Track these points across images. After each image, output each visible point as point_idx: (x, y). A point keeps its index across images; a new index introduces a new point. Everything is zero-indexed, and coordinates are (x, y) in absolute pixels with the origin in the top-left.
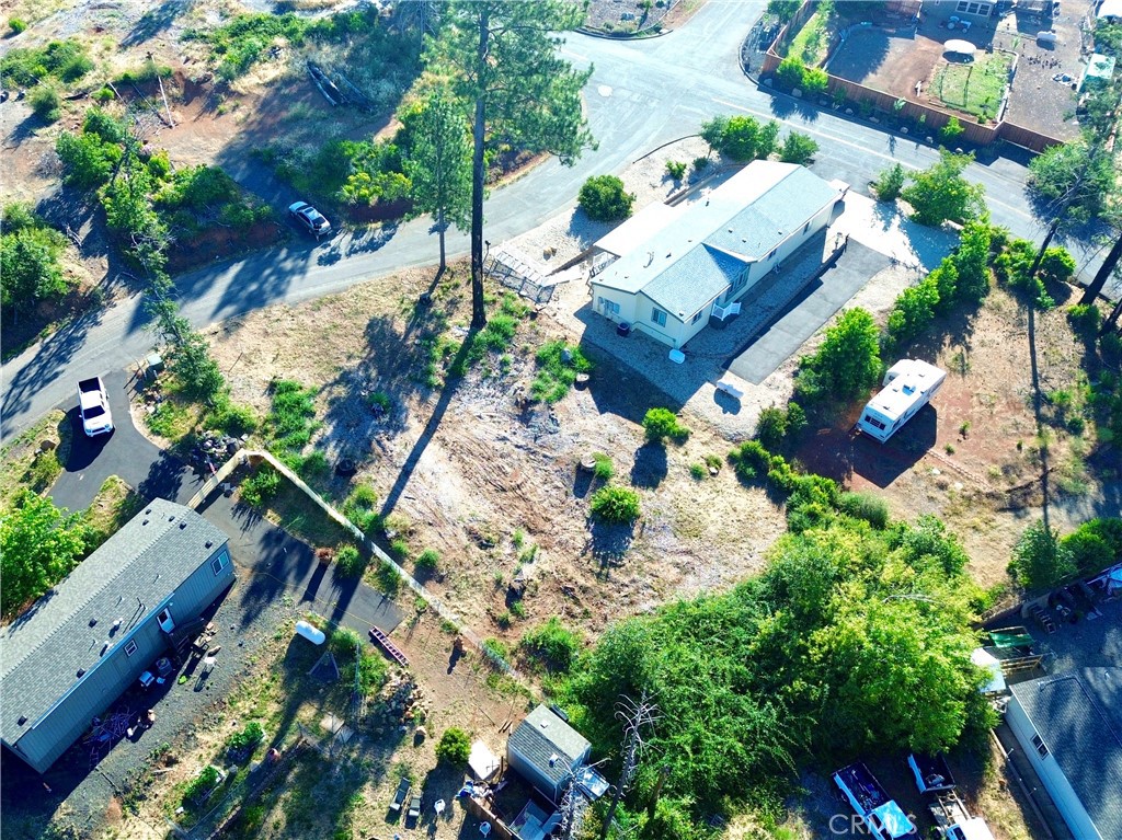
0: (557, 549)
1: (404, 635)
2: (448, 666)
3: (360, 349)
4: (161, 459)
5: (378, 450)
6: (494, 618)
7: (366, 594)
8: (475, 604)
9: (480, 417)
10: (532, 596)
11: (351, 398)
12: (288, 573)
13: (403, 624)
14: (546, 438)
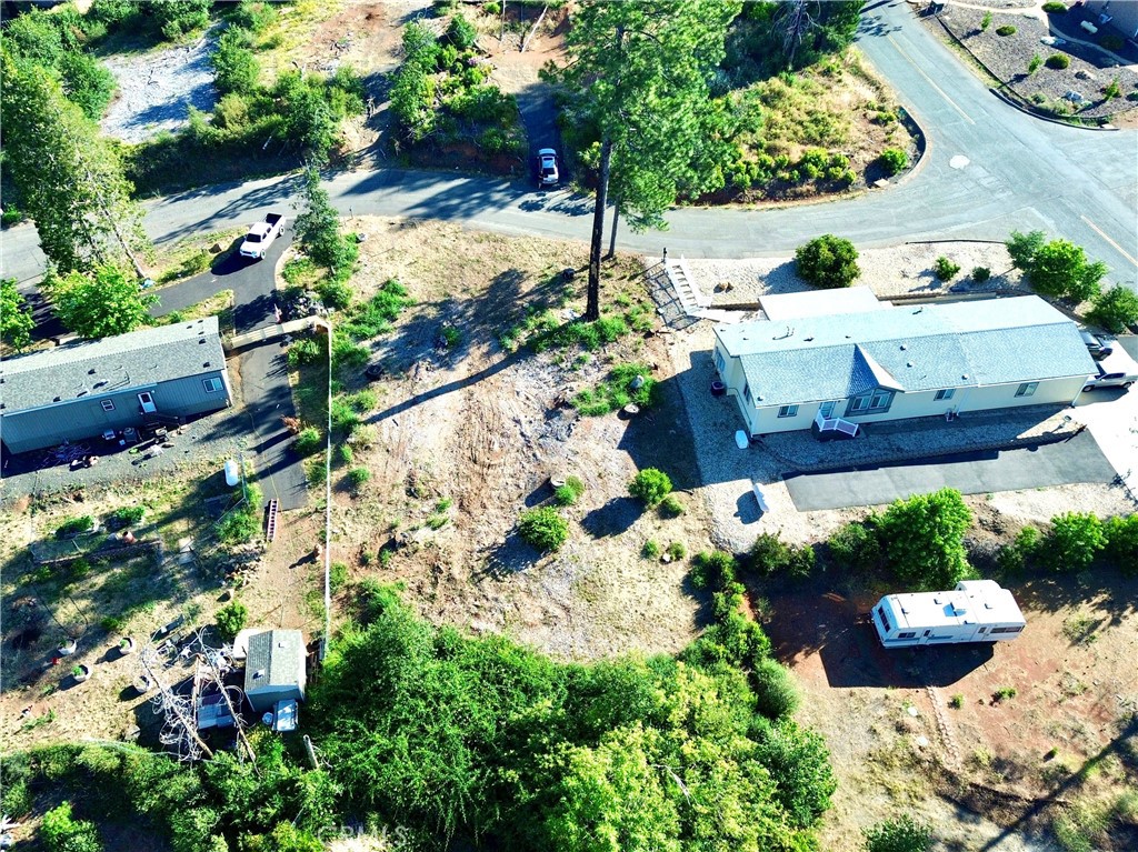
0: (466, 533)
1: (291, 519)
2: (296, 562)
3: (479, 288)
4: (270, 295)
5: (412, 372)
6: (362, 552)
7: (296, 472)
8: (359, 532)
9: (518, 393)
10: (406, 555)
11: (436, 322)
12: (264, 424)
13: (298, 511)
14: (551, 441)
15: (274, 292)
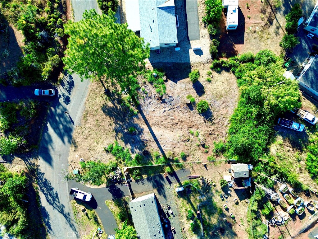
0: (200, 127)
1: (193, 172)
2: (206, 169)
3: (110, 120)
5: (145, 141)
6: (204, 153)
7: (178, 172)
8: (198, 154)
9: (154, 110)
10: (206, 142)
11: (125, 134)
13: (191, 170)
14: (173, 103)
15: (107, 187)
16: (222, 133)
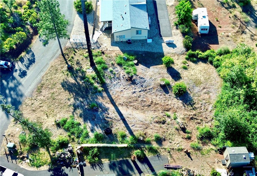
0: (178, 110)
1: (173, 160)
2: (190, 158)
3: (69, 95)
4: (51, 172)
5: (109, 120)
6: (186, 139)
7: (152, 159)
8: (178, 139)
9: (122, 91)
10: (187, 126)
11: (85, 110)
12: (128, 171)
13: (169, 158)
14: (144, 84)
16: (207, 118)
